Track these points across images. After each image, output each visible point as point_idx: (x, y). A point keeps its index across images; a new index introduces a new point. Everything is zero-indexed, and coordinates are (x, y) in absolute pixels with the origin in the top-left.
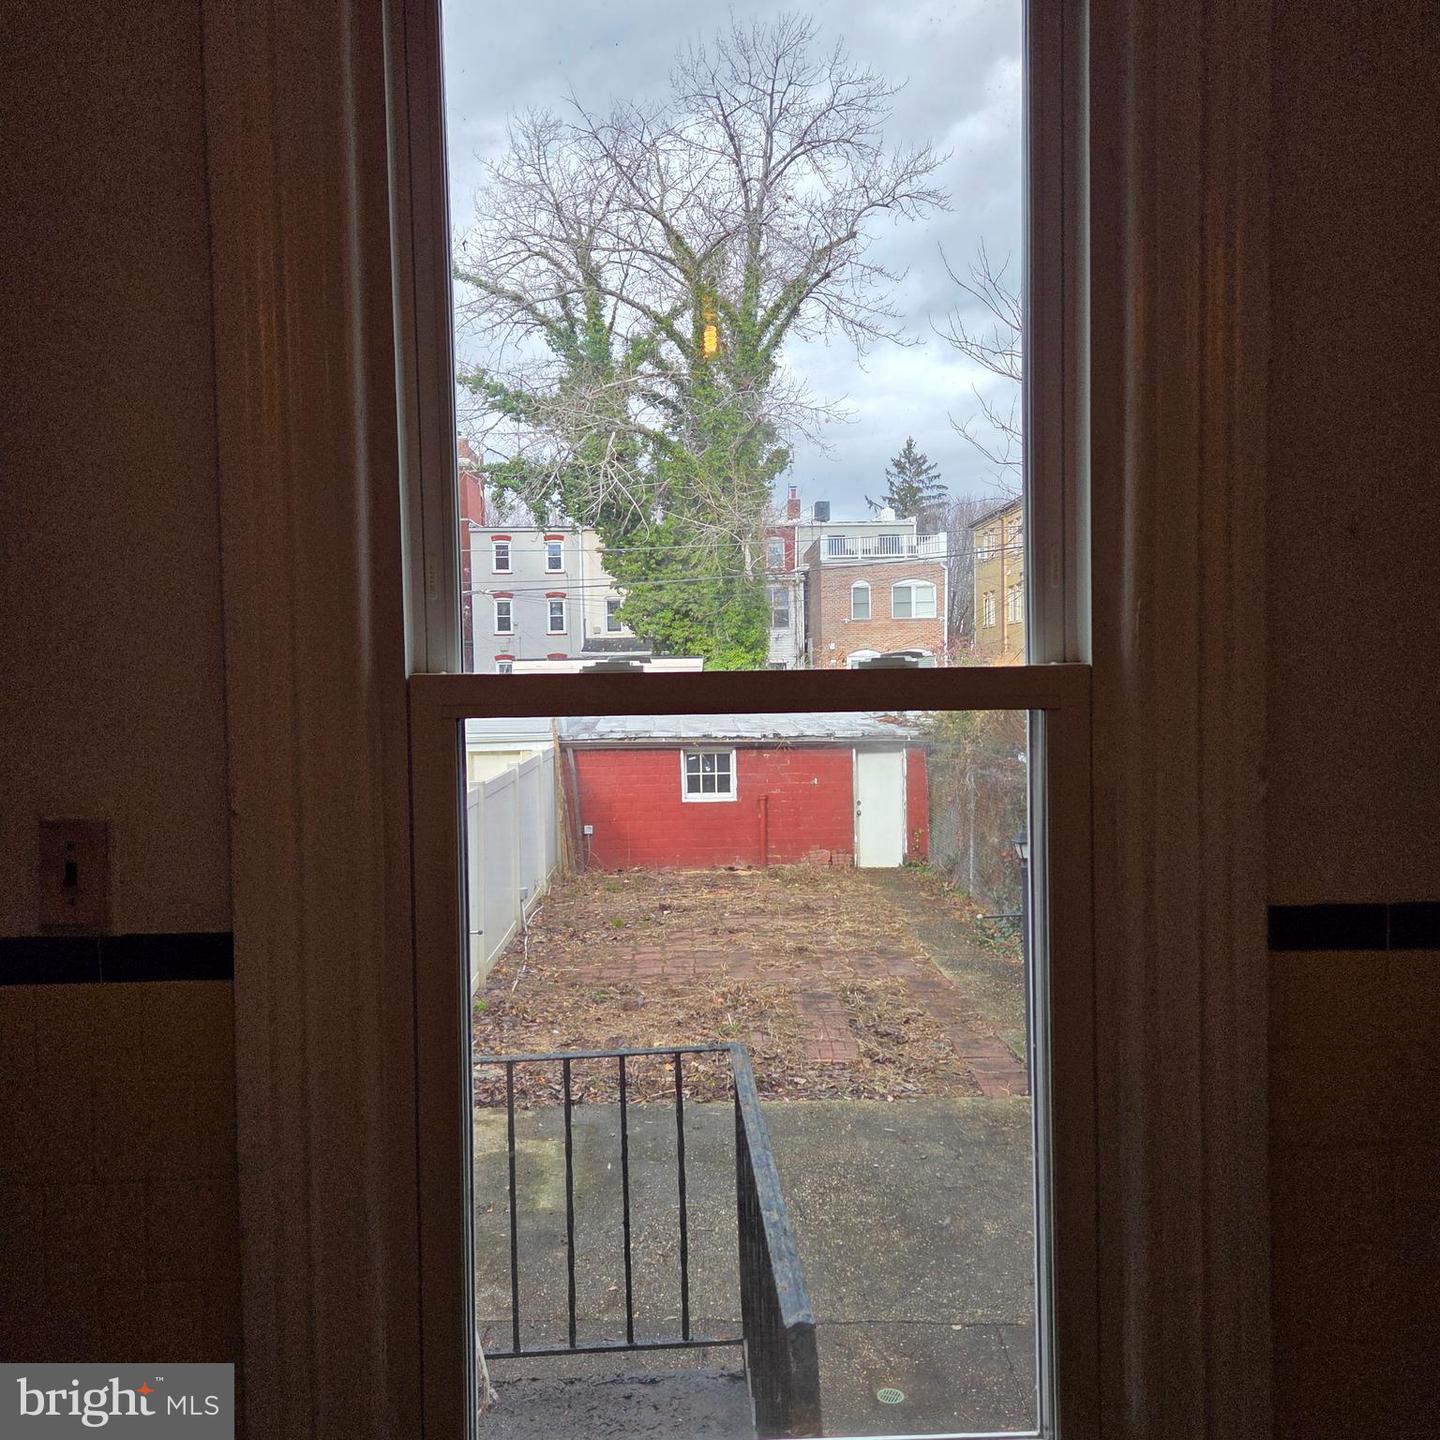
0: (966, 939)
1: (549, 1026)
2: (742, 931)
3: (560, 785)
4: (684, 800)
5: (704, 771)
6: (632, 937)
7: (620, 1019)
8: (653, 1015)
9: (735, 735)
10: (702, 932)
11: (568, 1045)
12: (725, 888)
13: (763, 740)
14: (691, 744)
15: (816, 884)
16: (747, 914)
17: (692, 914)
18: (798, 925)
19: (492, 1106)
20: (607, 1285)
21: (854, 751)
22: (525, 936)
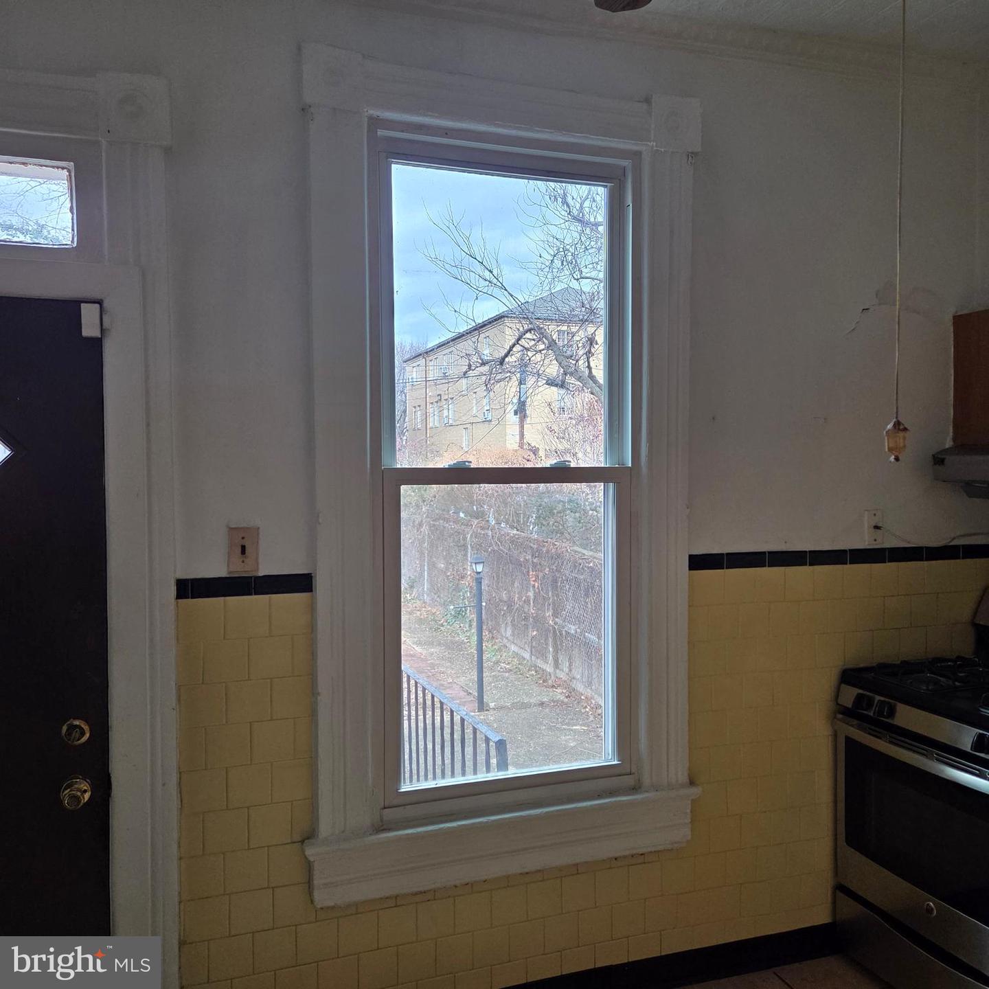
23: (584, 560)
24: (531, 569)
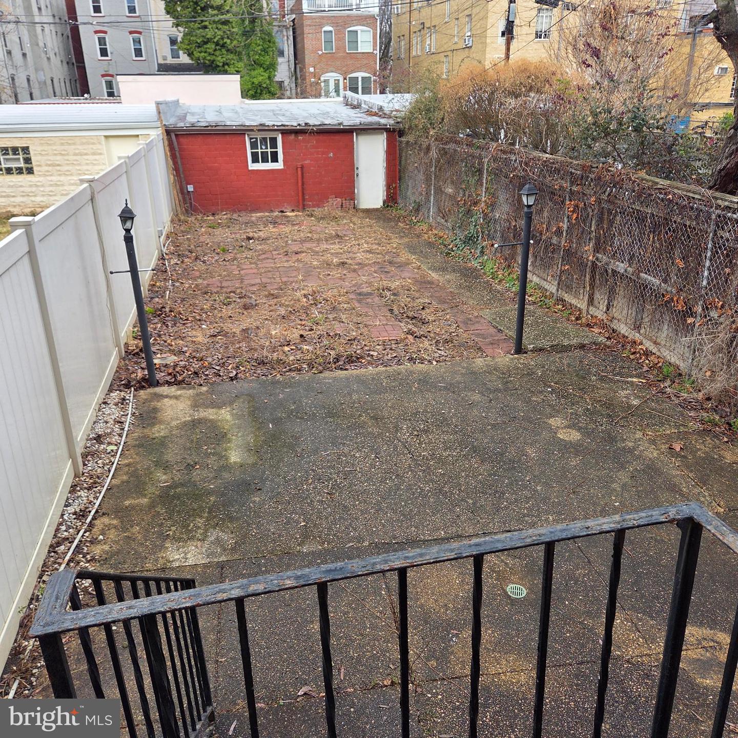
0: (437, 252)
1: (199, 323)
2: (303, 252)
3: (169, 159)
4: (250, 168)
5: (261, 148)
6: (235, 259)
7: (244, 316)
8: (265, 313)
9: (280, 124)
10: (278, 254)
11: (215, 336)
12: (282, 224)
13: (298, 127)
14: (252, 130)
15: (336, 220)
16: (302, 241)
17: (268, 242)
18: (335, 248)
19: (176, 384)
20: (298, 522)
21: (355, 134)
22: (164, 260)
23: (657, 191)
24: (567, 198)
